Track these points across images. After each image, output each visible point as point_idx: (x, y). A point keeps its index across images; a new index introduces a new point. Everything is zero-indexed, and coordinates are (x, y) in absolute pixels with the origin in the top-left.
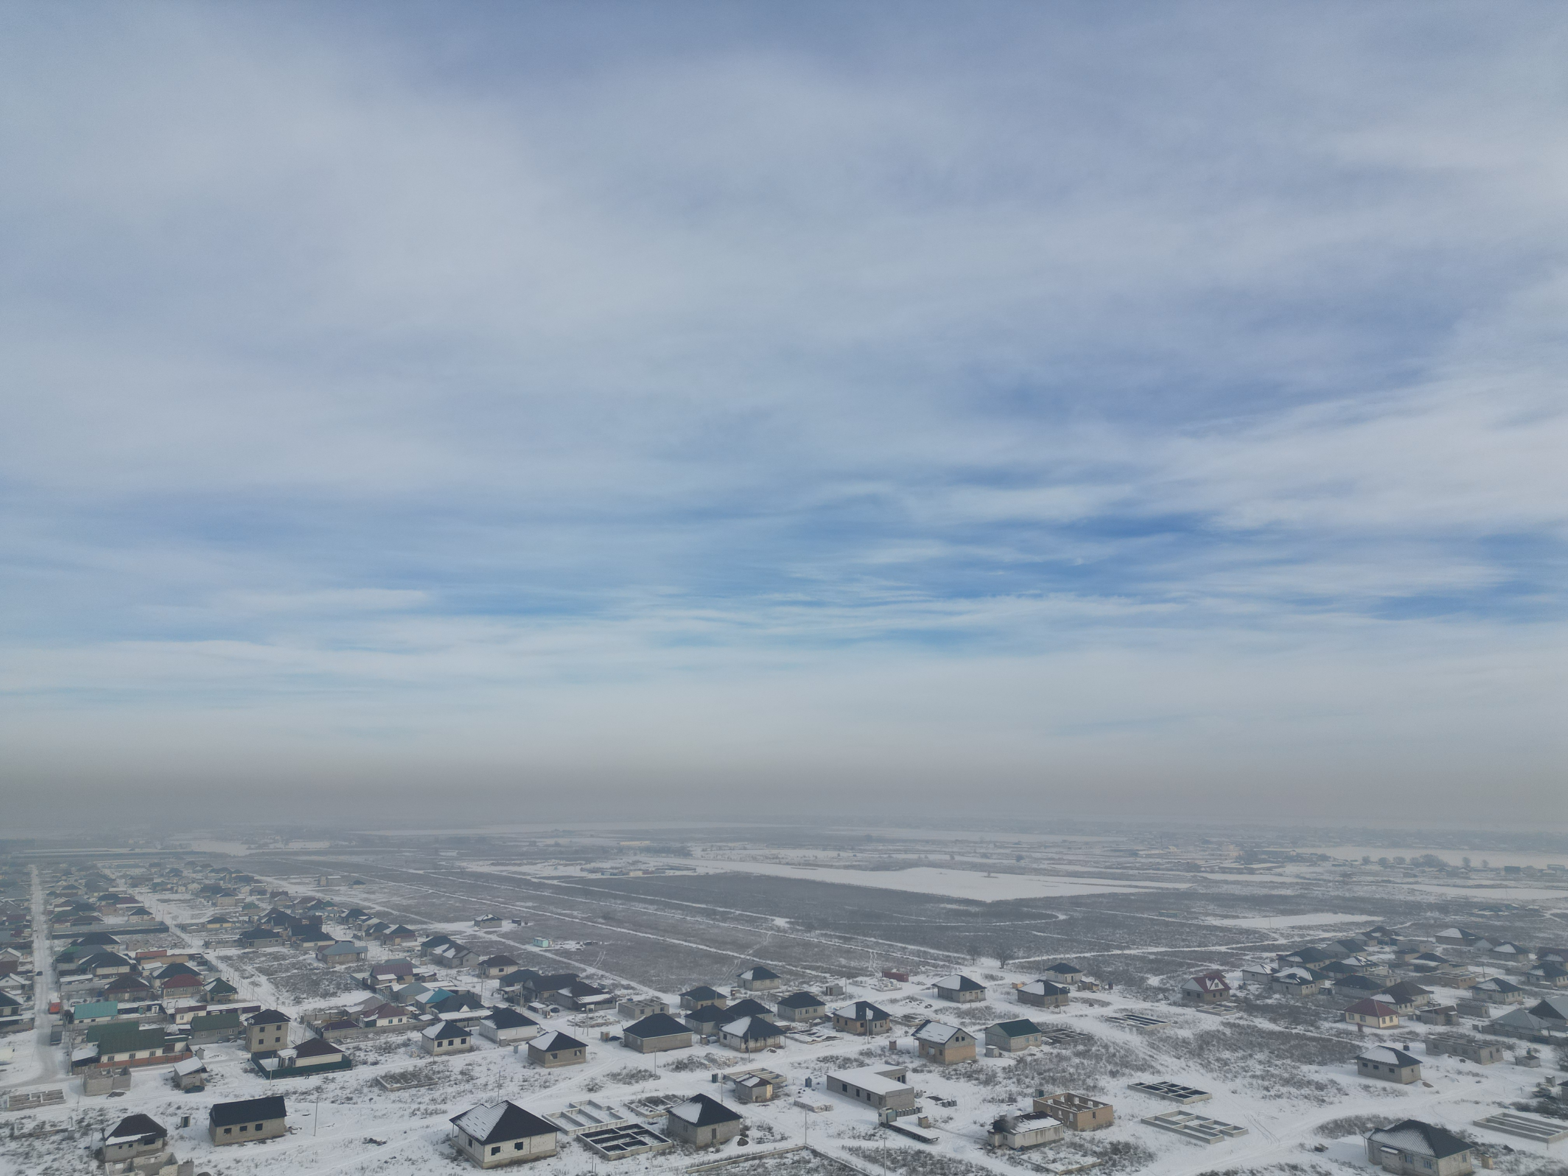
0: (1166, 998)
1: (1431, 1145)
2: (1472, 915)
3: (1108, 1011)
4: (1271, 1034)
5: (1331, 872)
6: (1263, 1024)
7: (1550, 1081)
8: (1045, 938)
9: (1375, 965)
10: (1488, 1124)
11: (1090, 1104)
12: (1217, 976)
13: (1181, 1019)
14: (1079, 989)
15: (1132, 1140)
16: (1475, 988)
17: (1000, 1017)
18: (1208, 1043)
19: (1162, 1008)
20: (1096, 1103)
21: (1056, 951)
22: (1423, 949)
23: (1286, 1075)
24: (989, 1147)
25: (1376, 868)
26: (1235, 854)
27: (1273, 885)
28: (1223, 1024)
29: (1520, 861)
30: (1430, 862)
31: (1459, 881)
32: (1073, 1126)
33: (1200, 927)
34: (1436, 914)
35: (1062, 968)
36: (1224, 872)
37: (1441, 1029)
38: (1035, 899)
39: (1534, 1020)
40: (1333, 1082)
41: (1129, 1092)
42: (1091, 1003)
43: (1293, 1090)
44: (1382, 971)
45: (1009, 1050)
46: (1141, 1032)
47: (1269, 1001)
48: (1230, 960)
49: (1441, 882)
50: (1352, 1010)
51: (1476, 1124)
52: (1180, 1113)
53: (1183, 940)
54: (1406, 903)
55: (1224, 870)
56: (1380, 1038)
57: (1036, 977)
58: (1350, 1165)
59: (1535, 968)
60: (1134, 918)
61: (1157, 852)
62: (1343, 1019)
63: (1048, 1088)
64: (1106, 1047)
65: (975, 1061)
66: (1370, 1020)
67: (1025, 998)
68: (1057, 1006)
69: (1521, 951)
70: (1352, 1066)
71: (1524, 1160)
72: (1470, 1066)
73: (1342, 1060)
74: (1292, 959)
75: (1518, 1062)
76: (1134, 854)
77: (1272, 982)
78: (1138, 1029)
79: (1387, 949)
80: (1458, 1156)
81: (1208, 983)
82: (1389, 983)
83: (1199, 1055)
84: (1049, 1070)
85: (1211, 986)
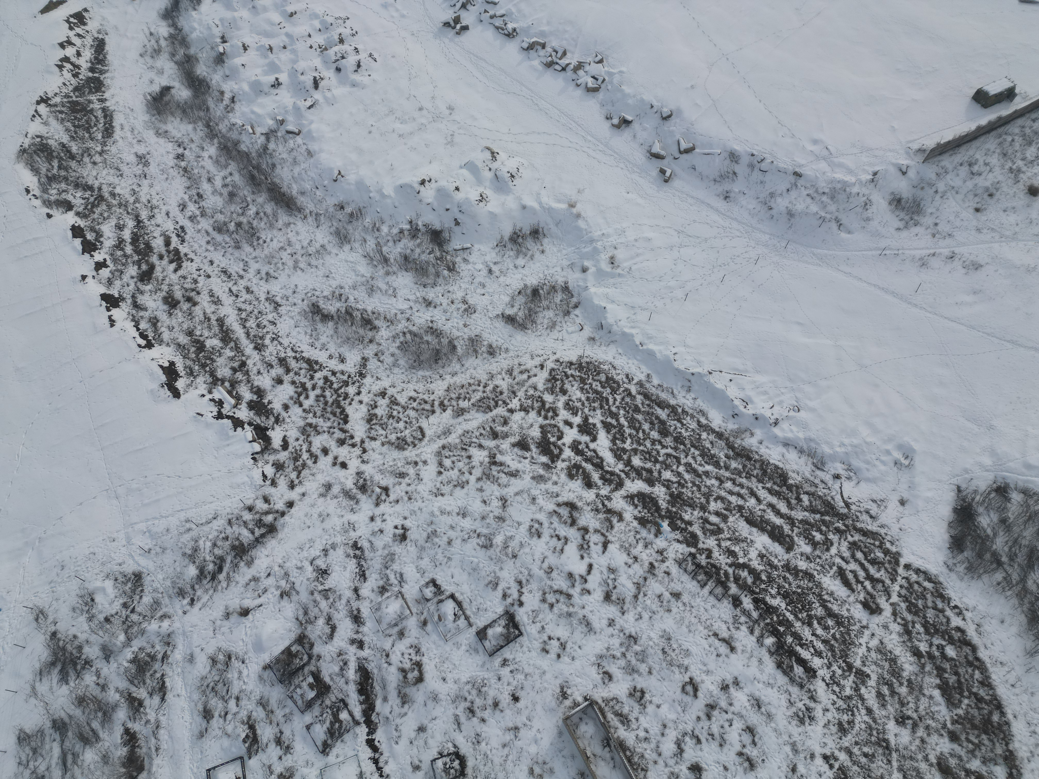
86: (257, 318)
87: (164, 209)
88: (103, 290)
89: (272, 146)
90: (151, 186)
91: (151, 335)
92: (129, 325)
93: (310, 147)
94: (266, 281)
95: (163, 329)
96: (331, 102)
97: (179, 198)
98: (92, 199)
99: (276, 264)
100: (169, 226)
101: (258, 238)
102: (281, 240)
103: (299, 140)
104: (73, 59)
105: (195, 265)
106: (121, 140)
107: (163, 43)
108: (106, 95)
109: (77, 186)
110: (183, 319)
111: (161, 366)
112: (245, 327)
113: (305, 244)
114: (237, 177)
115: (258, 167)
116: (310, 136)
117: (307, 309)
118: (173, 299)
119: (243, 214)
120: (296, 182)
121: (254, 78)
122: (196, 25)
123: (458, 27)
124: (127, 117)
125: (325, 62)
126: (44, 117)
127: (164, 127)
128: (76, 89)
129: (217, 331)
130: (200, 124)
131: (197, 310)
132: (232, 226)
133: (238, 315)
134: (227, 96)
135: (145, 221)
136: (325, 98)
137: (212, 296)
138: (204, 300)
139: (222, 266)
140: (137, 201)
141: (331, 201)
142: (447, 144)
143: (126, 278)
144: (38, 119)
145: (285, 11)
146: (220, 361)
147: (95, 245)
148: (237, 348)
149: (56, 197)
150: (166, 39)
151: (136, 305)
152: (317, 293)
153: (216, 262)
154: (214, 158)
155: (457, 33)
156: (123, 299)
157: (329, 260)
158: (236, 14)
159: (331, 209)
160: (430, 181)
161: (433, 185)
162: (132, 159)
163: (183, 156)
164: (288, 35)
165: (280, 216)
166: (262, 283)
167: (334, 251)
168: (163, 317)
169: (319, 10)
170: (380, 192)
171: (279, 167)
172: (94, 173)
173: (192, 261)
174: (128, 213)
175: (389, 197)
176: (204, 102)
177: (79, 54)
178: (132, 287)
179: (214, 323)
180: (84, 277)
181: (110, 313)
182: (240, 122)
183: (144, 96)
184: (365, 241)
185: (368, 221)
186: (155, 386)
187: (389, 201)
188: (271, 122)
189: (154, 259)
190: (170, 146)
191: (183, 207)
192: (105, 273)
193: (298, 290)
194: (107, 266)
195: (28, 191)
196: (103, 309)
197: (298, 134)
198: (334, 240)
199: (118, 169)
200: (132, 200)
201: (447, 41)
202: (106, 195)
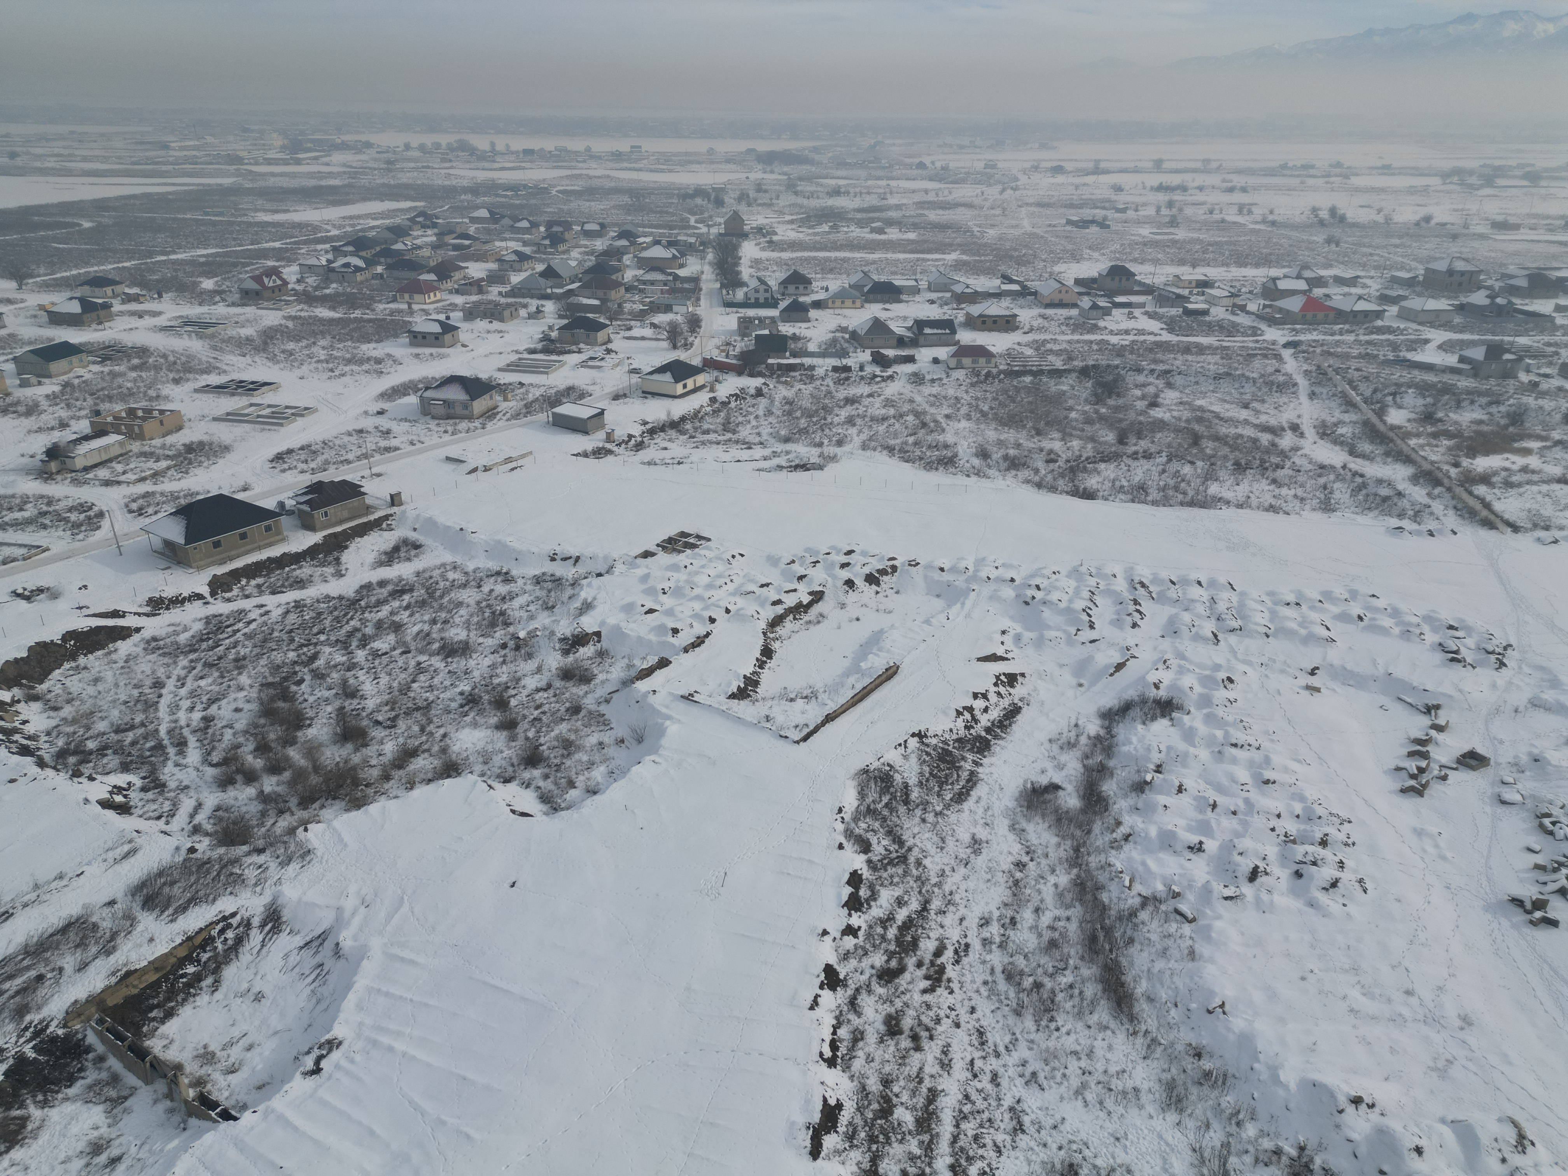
0: (224, 300)
1: (468, 392)
2: (497, 195)
3: (162, 321)
4: (331, 321)
5: (375, 160)
6: (324, 313)
7: (551, 328)
8: (70, 250)
9: (419, 247)
10: (509, 368)
11: (156, 414)
12: (274, 272)
13: (242, 318)
14: (124, 302)
15: (205, 438)
16: (500, 260)
17: (30, 343)
18: (272, 338)
19: (221, 310)
20: (162, 412)
21: (87, 264)
22: (459, 230)
23: (348, 356)
24: (45, 475)
25: (416, 154)
26: (279, 143)
27: (322, 176)
28: (285, 318)
29: (535, 144)
30: (463, 146)
31: (486, 165)
32: (141, 437)
33: (250, 224)
34: (469, 197)
35: (99, 282)
36: (270, 164)
37: (474, 298)
38: (46, 206)
39: (542, 281)
40: (389, 356)
41: (196, 395)
42: (140, 315)
43: (355, 368)
44: (426, 252)
45: (49, 376)
46: (200, 336)
47: (327, 291)
48: (285, 256)
49: (472, 166)
50: (402, 290)
51: (500, 370)
52: (251, 405)
53: (235, 239)
54: (444, 187)
55: (269, 162)
56: (426, 312)
57: (68, 294)
58: (406, 420)
59: (544, 238)
60: (175, 219)
61: (191, 143)
62: (394, 300)
63: (104, 407)
64: (165, 356)
65: (8, 394)
66: (418, 297)
67: (57, 319)
68: (100, 323)
69: (534, 225)
70: (405, 339)
71: (532, 390)
72: (496, 325)
73: (396, 336)
74: (345, 249)
75: (531, 316)
76: (165, 146)
77: (328, 273)
78: (197, 334)
79: (429, 232)
80: (487, 396)
81: (266, 280)
82: (432, 264)
83: (264, 350)
84: (103, 389)
85: (269, 282)
86: (981, 1126)
87: (962, 911)
88: (832, 960)
89: (1144, 915)
90: (965, 878)
91: (842, 1050)
92: (829, 1021)
93: (1197, 947)
94: (1027, 1083)
95: (860, 1053)
96: (1261, 908)
97: (987, 910)
98: (894, 855)
99: (1054, 1069)
100: (954, 935)
101: (1052, 1019)
102: (1083, 1042)
103: (1187, 929)
104: (977, 712)
105: (951, 1000)
106: (967, 812)
107: (1083, 740)
108: (985, 761)
109: (890, 833)
110: (891, 1059)
111: (825, 1100)
112: (957, 1126)
113: (1113, 1069)
114: (1073, 928)
115: (1108, 931)
116: (1206, 933)
117: (1058, 1166)
118: (898, 1024)
119: (1051, 975)
120: (1149, 979)
121: (1170, 827)
122: (1134, 739)
123: (1538, 914)
124: (991, 792)
125: (1284, 858)
126: (909, 751)
127: (1024, 824)
128: (959, 740)
129: (920, 1105)
130: (1069, 843)
131: (916, 1059)
132: (1028, 982)
133: (960, 1102)
134: (1123, 830)
135: (932, 912)
136: (1258, 901)
137: (945, 1053)
138: (932, 1051)
139: (984, 1023)
140: (939, 885)
141: (1186, 1036)
142: (1432, 1070)
143: (866, 963)
144: (901, 750)
145: (1261, 774)
146: (896, 1150)
147: (862, 905)
148: (929, 1148)
149: (862, 832)
150: (1089, 737)
151: (853, 1003)
152: (1087, 1152)
153: (978, 1014)
154: (1060, 889)
155: (1531, 922)
156: (845, 986)
157: (1134, 1117)
158: (1192, 750)
159: (1180, 1047)
160: (1371, 1106)
161: (1374, 1115)
162: (966, 838)
163: (1024, 866)
164: (1247, 801)
165: (1099, 1009)
166: (1020, 1082)
167: (1151, 1109)
168: (871, 1037)
169: (1311, 793)
170: (1274, 1070)
171: (1137, 946)
172: (916, 830)
173: (952, 992)
174: (920, 892)
175: (1286, 1087)
176: (1090, 823)
177: (986, 710)
178: (864, 978)
179: (924, 1090)
180: (825, 933)
181: (820, 992)
182: (1119, 866)
183: (1025, 781)
184: (1208, 1126)
185: (1229, 1100)
186: (801, 1120)
187: (1281, 1092)
188: (1160, 887)
189: (911, 962)
190: (1017, 848)
191: (985, 922)
192: (849, 942)
193: (1062, 1128)
194: (856, 936)
195: (840, 810)
196: (817, 982)
197: (1190, 922)
198: (1160, 1093)
199: (943, 840)
200: (934, 880)
201: (1506, 923)
202: (912, 860)
